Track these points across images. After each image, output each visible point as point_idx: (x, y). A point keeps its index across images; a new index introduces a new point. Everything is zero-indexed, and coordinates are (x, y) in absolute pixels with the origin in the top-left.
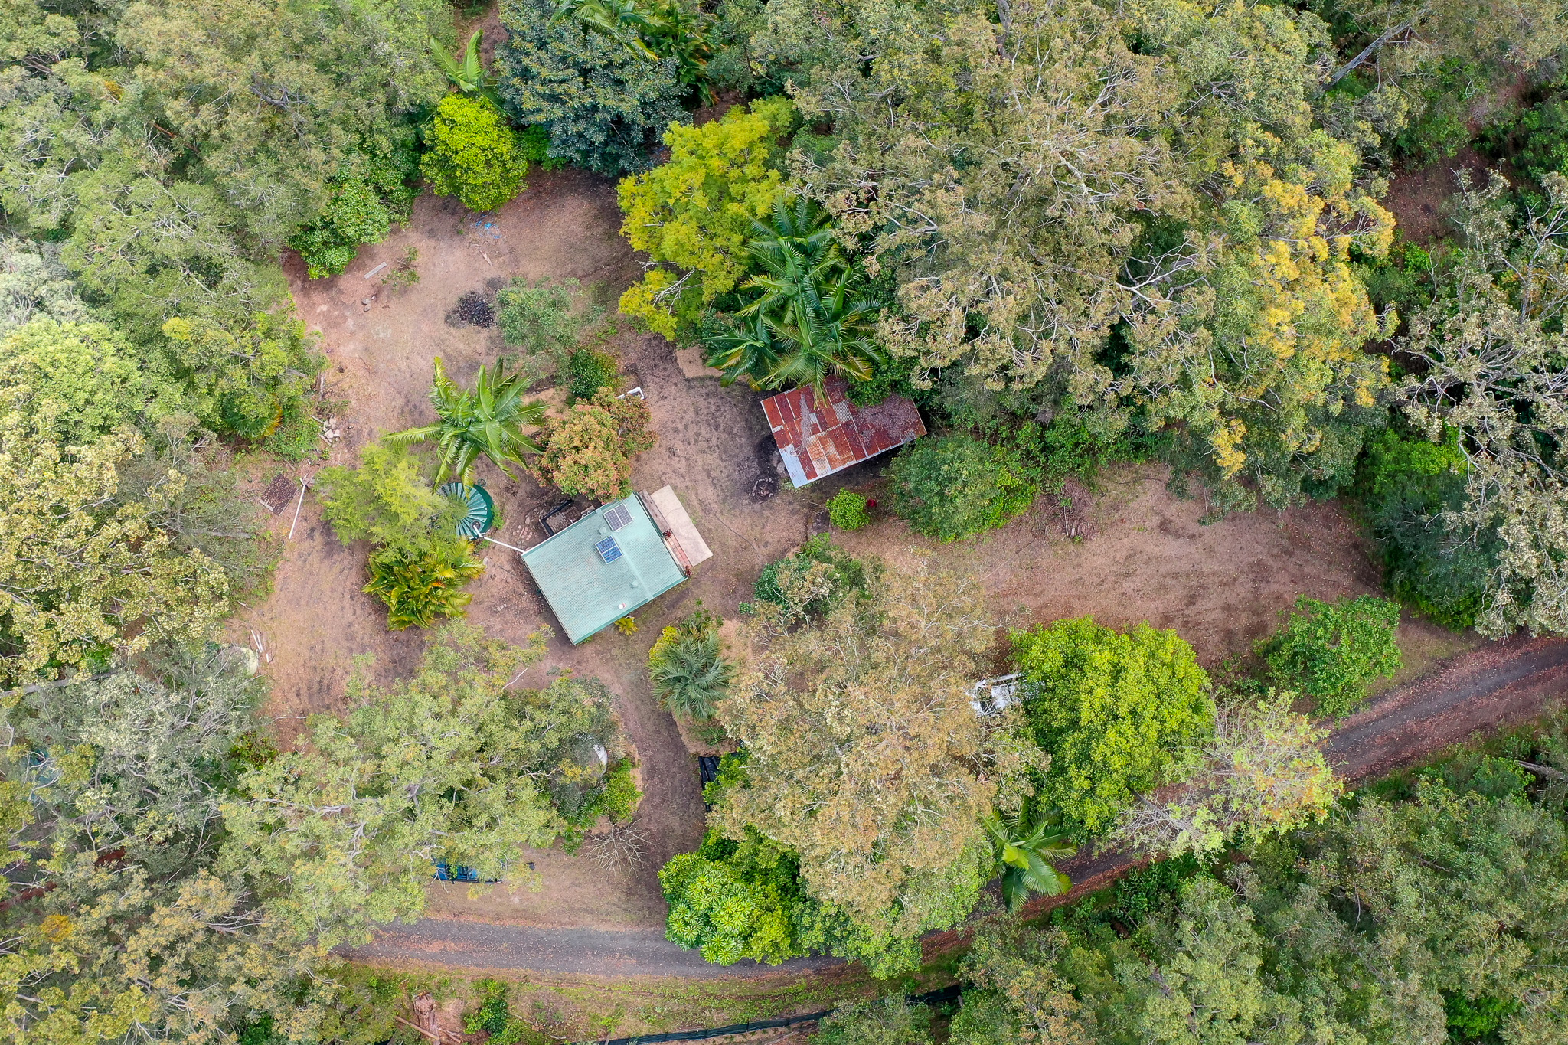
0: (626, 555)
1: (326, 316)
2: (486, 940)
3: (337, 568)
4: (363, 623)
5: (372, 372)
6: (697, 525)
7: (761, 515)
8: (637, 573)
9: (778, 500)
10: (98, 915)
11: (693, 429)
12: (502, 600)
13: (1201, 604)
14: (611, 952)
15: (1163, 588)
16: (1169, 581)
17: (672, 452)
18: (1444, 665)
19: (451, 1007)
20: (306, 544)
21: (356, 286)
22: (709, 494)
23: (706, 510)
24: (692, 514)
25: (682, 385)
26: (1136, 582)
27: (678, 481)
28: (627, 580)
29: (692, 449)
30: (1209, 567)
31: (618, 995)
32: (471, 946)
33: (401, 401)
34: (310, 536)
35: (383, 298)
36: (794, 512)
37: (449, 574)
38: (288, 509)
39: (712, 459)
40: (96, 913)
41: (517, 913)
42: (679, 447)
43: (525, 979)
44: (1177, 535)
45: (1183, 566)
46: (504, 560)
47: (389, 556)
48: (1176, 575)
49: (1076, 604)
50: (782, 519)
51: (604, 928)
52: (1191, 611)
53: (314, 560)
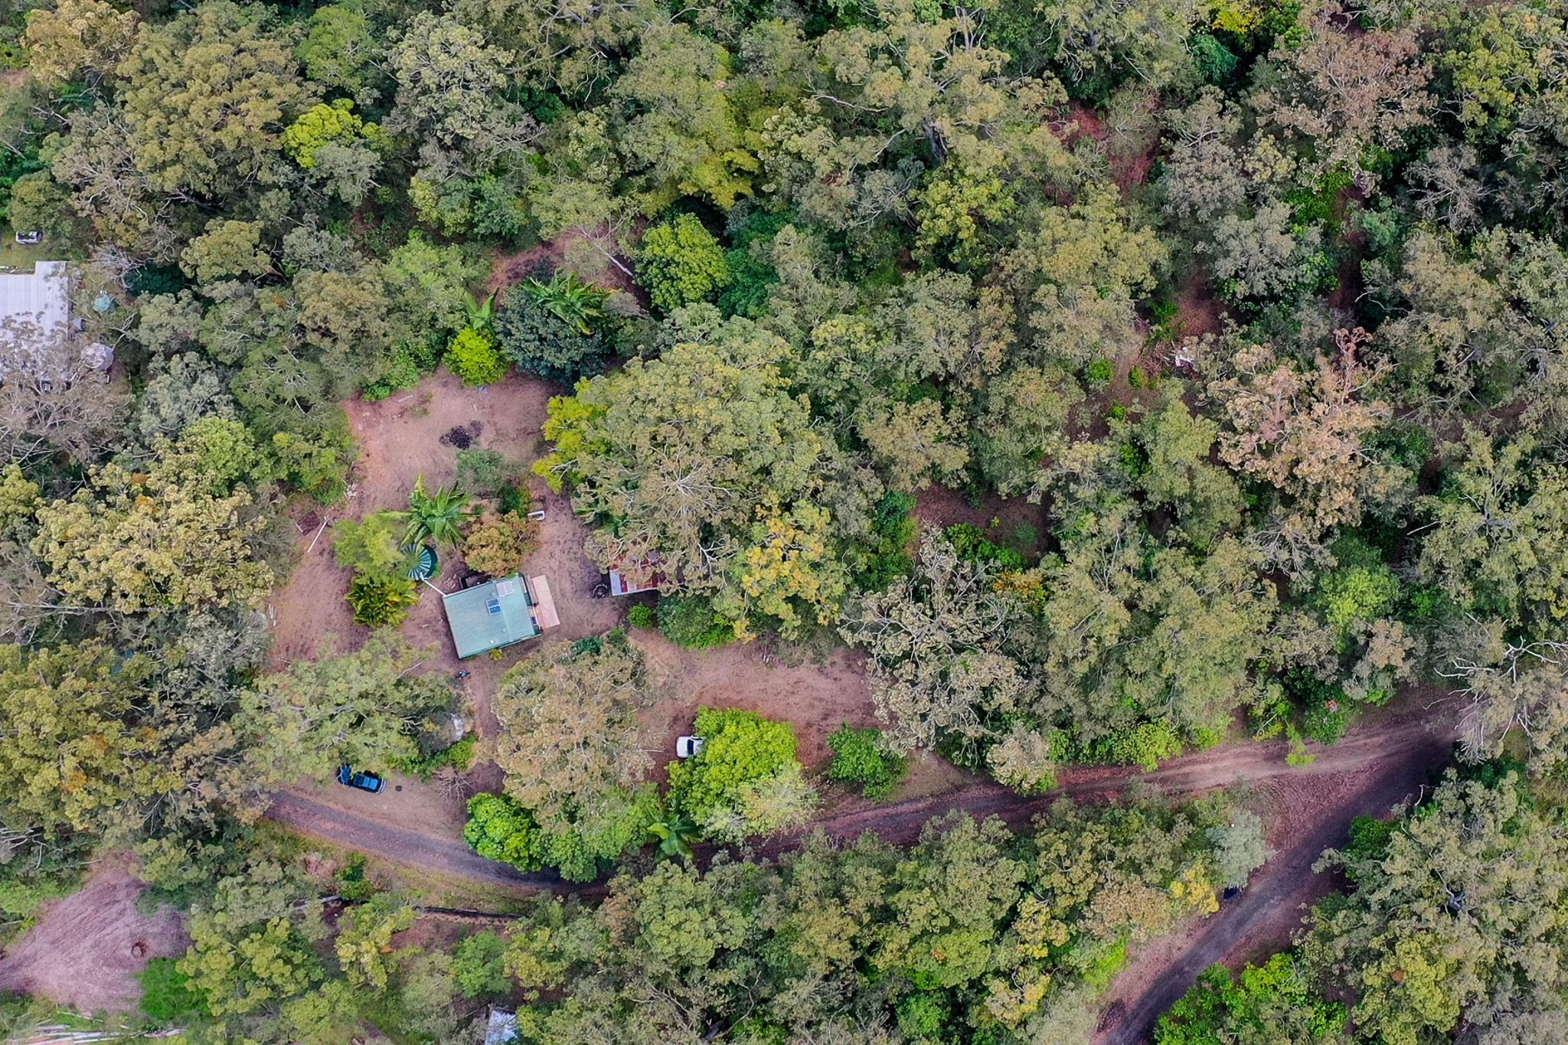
0: (503, 612)
1: (368, 419)
2: (362, 827)
3: (332, 577)
4: (338, 617)
5: (386, 461)
6: (555, 604)
7: (594, 606)
8: (507, 624)
9: (607, 600)
10: (167, 732)
11: (569, 544)
12: (427, 621)
13: (831, 721)
14: (434, 852)
15: (812, 706)
16: (816, 703)
17: (552, 555)
18: (958, 788)
19: (329, 864)
20: (318, 559)
21: (391, 406)
22: (567, 586)
23: (563, 595)
24: (554, 596)
25: (570, 516)
26: (796, 699)
27: (551, 575)
28: (500, 626)
29: (565, 556)
30: (841, 699)
31: (431, 881)
32: (351, 829)
33: (399, 484)
34: (321, 554)
35: (405, 418)
36: (615, 609)
37: (396, 599)
38: (312, 533)
39: (575, 566)
40: (166, 731)
41: (384, 816)
42: (557, 553)
43: (378, 857)
44: (827, 676)
45: (826, 695)
46: (433, 597)
47: (363, 581)
48: (821, 700)
49: (760, 703)
50: (606, 612)
51: (433, 836)
52: (823, 723)
53: (320, 569)
